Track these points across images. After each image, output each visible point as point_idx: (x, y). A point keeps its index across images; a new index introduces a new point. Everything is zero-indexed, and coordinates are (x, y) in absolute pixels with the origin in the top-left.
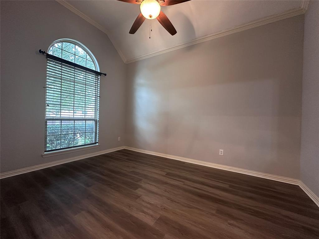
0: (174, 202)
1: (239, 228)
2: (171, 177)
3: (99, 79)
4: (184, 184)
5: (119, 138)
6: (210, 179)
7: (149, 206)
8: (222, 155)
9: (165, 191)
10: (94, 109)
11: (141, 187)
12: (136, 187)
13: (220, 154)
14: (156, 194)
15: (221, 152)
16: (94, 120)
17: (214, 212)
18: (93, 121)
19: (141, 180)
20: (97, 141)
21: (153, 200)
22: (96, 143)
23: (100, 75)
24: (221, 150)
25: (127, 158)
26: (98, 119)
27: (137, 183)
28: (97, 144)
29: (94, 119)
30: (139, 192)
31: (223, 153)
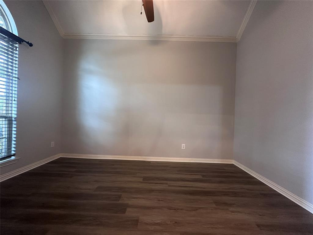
0: (178, 210)
1: (239, 212)
2: (150, 182)
3: (17, 49)
4: (169, 186)
5: (52, 142)
6: (184, 174)
7: (158, 227)
8: (184, 149)
9: (159, 201)
10: (5, 98)
11: (128, 206)
12: (123, 208)
13: (182, 148)
14: (153, 208)
15: (183, 146)
16: (5, 117)
17: (214, 206)
18: (4, 119)
19: (120, 197)
20: (13, 152)
21: (156, 217)
22: (10, 156)
23: (20, 43)
24: (183, 145)
25: (75, 170)
26: (14, 116)
27: (117, 202)
28: (13, 158)
29: (5, 115)
30: (130, 213)
31: (184, 147)
